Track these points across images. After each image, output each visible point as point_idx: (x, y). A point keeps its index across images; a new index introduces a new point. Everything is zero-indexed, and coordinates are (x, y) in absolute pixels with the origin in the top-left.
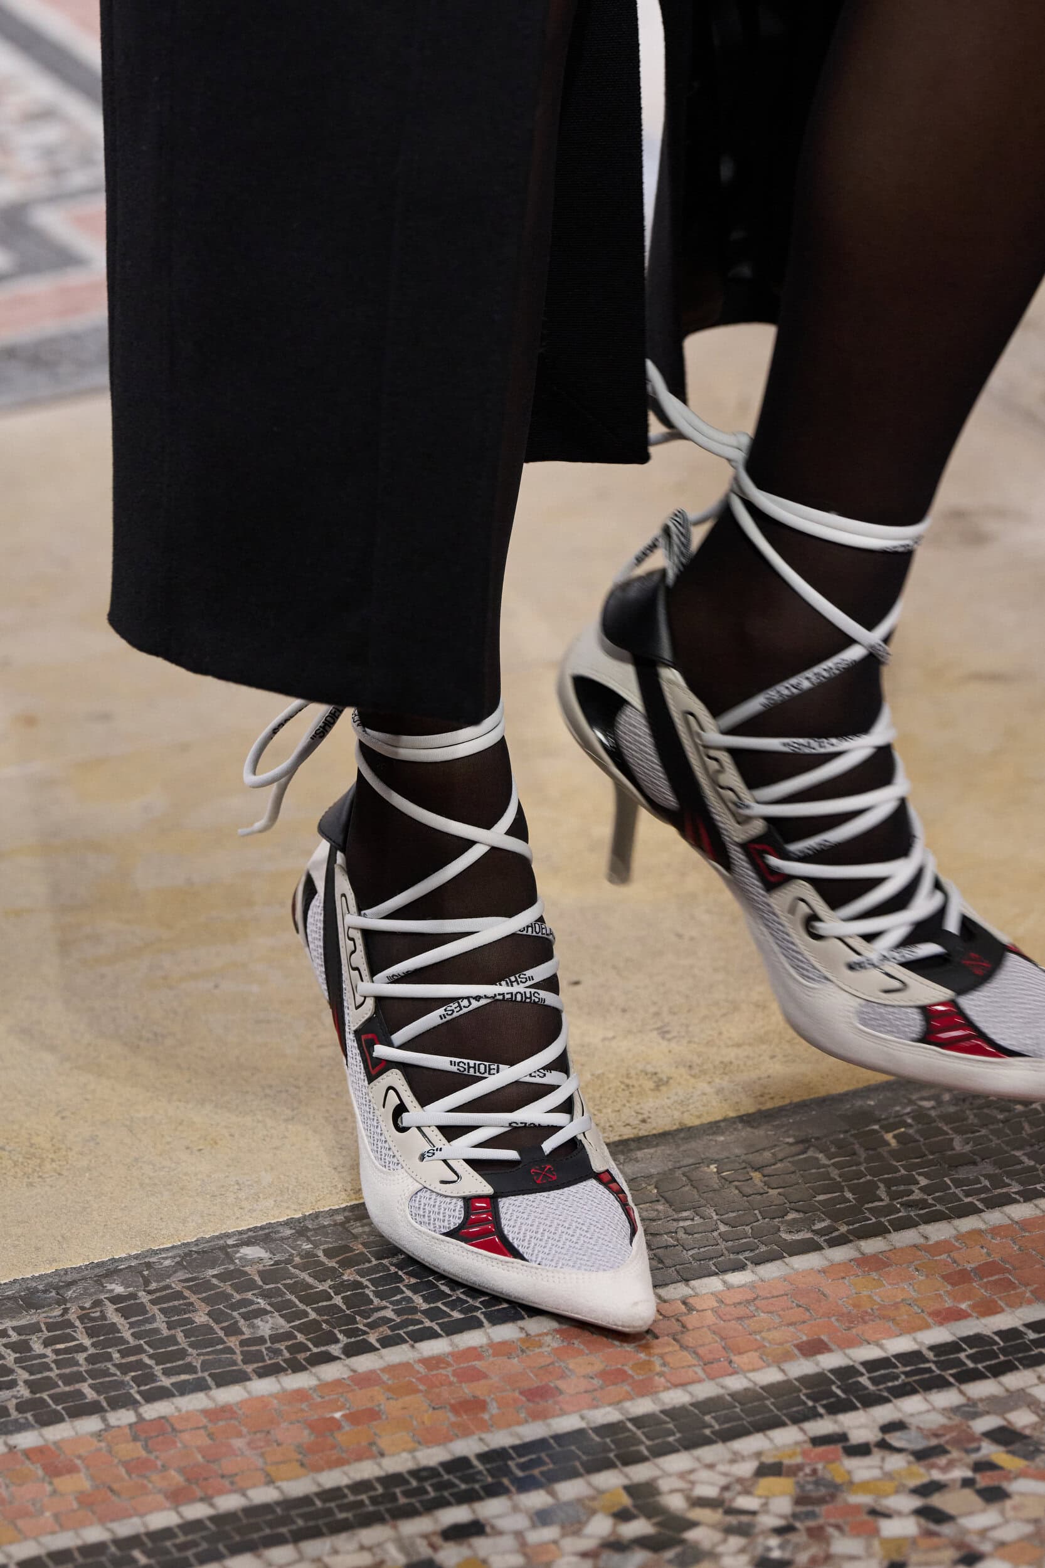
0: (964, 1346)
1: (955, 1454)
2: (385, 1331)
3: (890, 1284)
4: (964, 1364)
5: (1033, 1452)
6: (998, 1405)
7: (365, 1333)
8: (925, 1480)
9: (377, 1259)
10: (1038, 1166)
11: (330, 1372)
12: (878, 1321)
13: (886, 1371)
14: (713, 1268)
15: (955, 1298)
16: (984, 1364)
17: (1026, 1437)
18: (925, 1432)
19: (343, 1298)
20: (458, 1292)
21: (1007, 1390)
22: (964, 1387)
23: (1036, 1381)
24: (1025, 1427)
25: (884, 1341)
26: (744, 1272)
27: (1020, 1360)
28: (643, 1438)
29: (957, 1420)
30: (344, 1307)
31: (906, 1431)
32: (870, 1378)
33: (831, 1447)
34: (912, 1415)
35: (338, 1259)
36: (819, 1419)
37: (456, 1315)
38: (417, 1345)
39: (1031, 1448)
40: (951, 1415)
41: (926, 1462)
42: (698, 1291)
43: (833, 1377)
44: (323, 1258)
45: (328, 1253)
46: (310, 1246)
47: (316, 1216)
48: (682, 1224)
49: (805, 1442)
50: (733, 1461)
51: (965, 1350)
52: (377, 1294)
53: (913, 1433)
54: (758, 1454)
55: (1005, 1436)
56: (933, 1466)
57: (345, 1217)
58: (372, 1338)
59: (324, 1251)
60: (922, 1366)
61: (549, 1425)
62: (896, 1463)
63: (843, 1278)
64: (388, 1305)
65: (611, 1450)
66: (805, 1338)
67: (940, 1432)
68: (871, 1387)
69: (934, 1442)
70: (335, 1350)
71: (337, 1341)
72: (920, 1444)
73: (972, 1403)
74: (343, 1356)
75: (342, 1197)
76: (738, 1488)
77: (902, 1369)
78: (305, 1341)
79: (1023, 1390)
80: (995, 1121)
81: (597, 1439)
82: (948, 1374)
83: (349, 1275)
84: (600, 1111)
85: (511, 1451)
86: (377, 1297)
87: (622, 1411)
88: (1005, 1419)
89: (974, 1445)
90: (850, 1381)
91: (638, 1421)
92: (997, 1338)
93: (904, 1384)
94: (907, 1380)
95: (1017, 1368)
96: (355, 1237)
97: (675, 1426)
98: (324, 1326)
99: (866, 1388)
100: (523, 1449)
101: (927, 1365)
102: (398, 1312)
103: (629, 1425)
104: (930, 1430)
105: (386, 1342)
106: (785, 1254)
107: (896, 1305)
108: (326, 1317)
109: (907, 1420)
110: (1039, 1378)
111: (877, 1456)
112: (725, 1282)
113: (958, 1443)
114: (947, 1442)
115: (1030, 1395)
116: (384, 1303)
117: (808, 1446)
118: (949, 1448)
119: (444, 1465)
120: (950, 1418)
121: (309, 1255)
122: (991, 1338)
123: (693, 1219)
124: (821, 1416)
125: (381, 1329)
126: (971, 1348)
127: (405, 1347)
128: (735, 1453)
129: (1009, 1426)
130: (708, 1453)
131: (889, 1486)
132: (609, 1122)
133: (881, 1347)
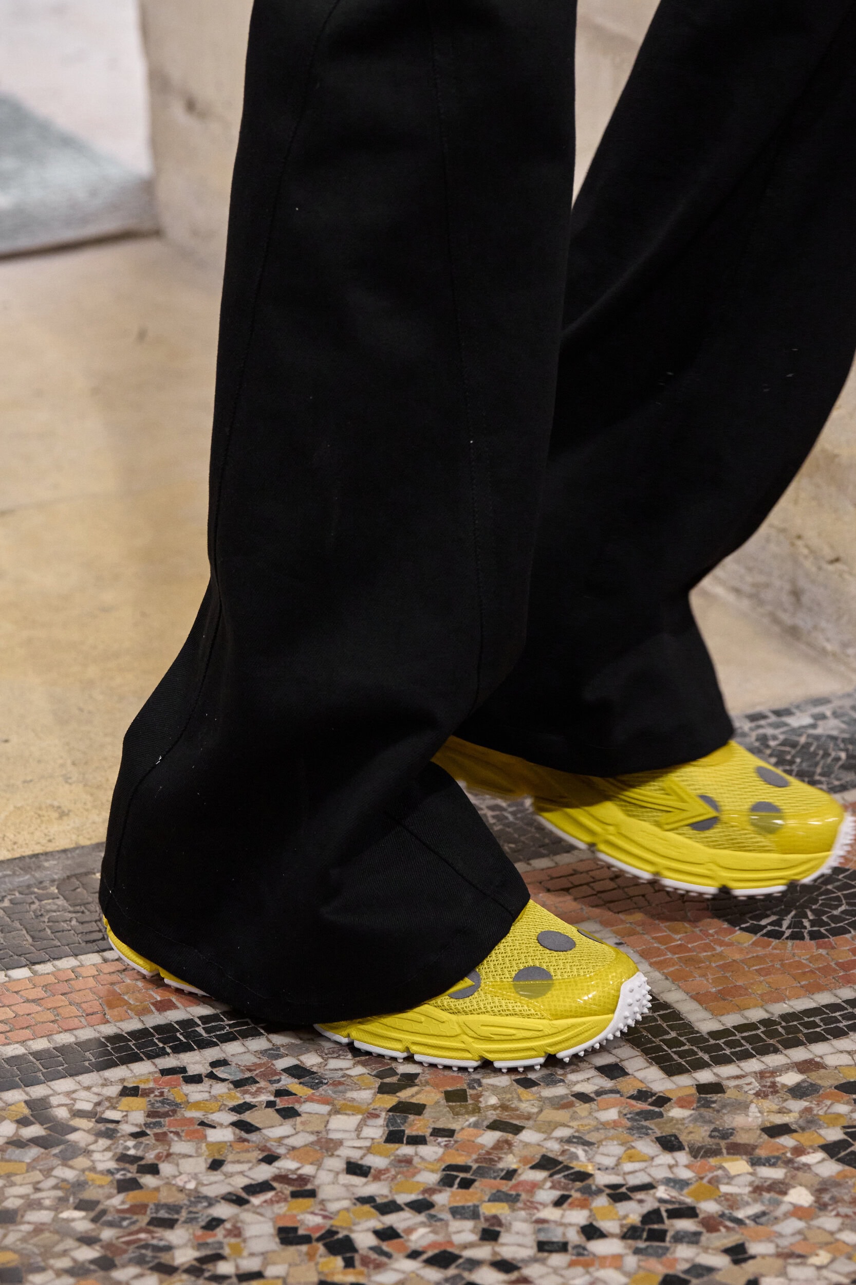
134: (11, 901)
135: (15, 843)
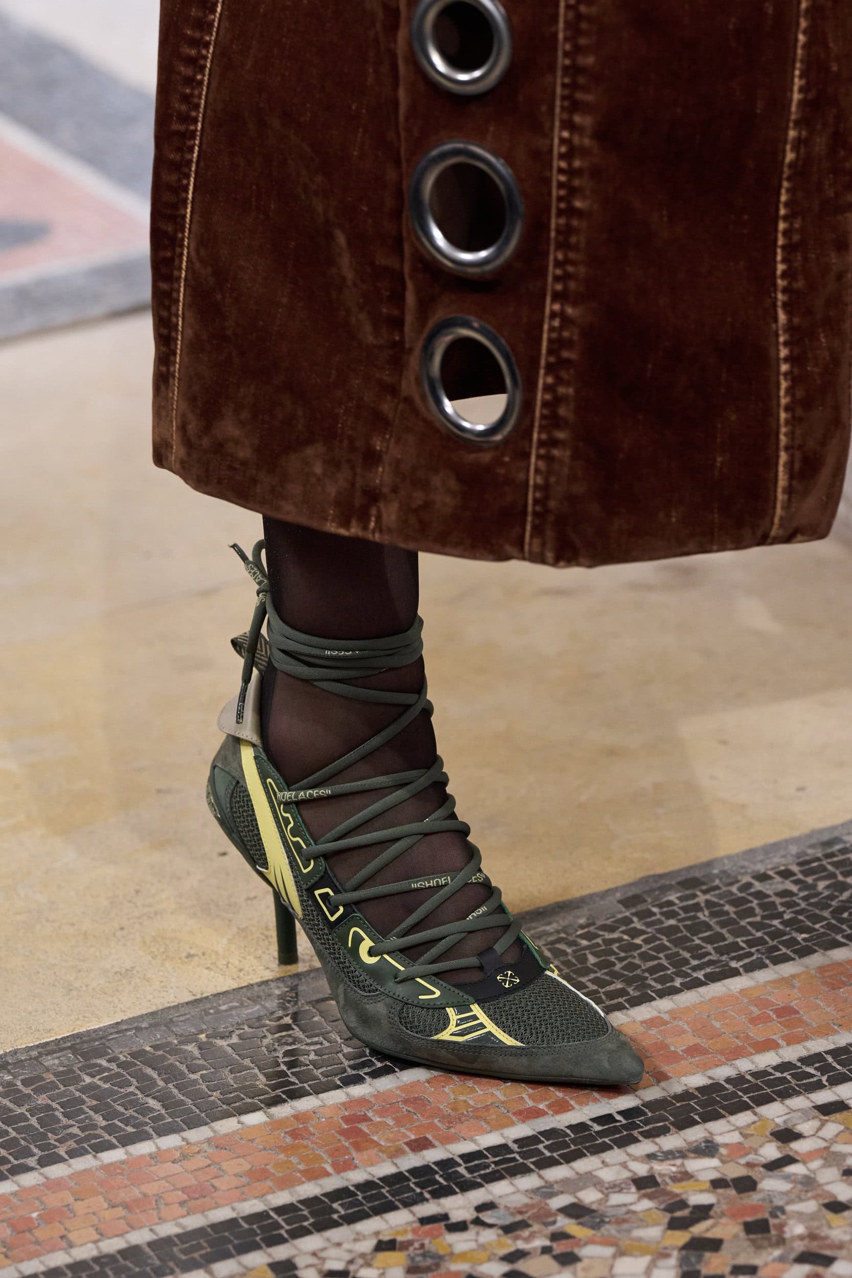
0: (542, 1139)
1: (536, 1227)
2: (72, 1144)
3: (482, 1090)
4: (543, 1154)
5: (599, 1223)
6: (568, 1185)
7: (55, 1147)
8: (512, 1249)
9: (65, 1086)
10: (600, 990)
11: (29, 1180)
12: (472, 1120)
13: (479, 1162)
14: (339, 1083)
15: (534, 1100)
16: (559, 1153)
17: (593, 1211)
18: (512, 1210)
19: (37, 1119)
20: (131, 1111)
21: (577, 1173)
22: (542, 1172)
23: (600, 1165)
24: (593, 1203)
25: (477, 1137)
26: (363, 1085)
27: (587, 1148)
28: (283, 1224)
29: (537, 1199)
30: (38, 1126)
31: (496, 1210)
32: (466, 1168)
33: (436, 1225)
34: (500, 1197)
35: (33, 1087)
36: (425, 1202)
37: (130, 1129)
38: (99, 1155)
39: (598, 1220)
40: (532, 1195)
41: (514, 1234)
42: (325, 1102)
43: (436, 1168)
44: (21, 1087)
45: (24, 1082)
46: (11, 1077)
47: (15, 1052)
48: (312, 1048)
49: (414, 1222)
50: (356, 1240)
51: (543, 1142)
52: (65, 1115)
53: (501, 1211)
54: (377, 1233)
55: (576, 1211)
56: (517, 1238)
57: (39, 1053)
58: (62, 1151)
59: (22, 1081)
60: (508, 1156)
61: (206, 1217)
62: (488, 1236)
63: (443, 1087)
64: (74, 1123)
65: (257, 1235)
66: (413, 1137)
67: (524, 1210)
68: (468, 1175)
69: (519, 1218)
70: (31, 1162)
71: (33, 1155)
72: (508, 1220)
73: (548, 1185)
74: (38, 1167)
75: (36, 1036)
76: (361, 1261)
77: (492, 1159)
78: (7, 1156)
79: (590, 1173)
80: (565, 953)
81: (246, 1226)
82: (529, 1162)
83: (42, 1100)
84: (244, 958)
85: (176, 1239)
86: (65, 1117)
87: (265, 1202)
88: (576, 1197)
89: (551, 1219)
90: (450, 1171)
91: (280, 1210)
92: (568, 1131)
93: (494, 1172)
94: (496, 1169)
95: (585, 1155)
96: (48, 1070)
97: (310, 1213)
98: (23, 1142)
99: (463, 1176)
100: (185, 1237)
101: (512, 1156)
102: (82, 1129)
103: (272, 1214)
104: (515, 1208)
105: (73, 1154)
106: (396, 1069)
107: (487, 1108)
108: (23, 1135)
109: (497, 1201)
110: (603, 1162)
111: (473, 1230)
112: (347, 1094)
113: (537, 1217)
114: (529, 1218)
115: (595, 1177)
116: (71, 1122)
117: (417, 1225)
118: (530, 1222)
119: (120, 1252)
120: (531, 1198)
121: (10, 1084)
122: (564, 1131)
123: (321, 1044)
124: (427, 1200)
125: (69, 1143)
126: (548, 1140)
127: (89, 1157)
128: (358, 1234)
129: (580, 1203)
130: (334, 1234)
131: (483, 1255)
132: (252, 966)
133: (475, 1142)
134: (240, 1036)
135: (241, 970)
